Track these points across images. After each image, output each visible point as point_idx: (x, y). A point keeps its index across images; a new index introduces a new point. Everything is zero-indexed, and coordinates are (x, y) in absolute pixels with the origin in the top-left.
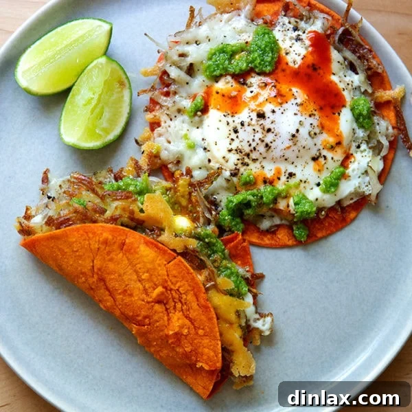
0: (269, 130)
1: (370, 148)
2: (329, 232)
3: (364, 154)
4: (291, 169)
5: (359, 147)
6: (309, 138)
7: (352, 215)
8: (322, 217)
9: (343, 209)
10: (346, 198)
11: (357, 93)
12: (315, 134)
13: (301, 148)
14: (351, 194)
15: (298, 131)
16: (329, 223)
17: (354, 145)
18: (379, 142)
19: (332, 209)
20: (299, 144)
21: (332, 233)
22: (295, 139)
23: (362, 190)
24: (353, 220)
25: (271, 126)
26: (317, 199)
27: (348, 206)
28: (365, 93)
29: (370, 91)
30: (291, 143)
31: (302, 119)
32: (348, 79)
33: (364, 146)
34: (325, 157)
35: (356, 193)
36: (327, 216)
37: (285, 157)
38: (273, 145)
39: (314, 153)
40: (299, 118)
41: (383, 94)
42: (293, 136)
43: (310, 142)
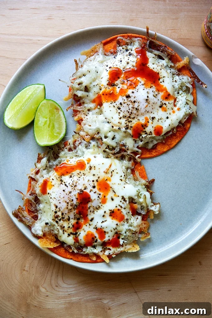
0: (135, 102)
1: (184, 92)
2: (181, 138)
3: (182, 95)
4: (152, 115)
5: (178, 93)
6: (154, 98)
7: (188, 126)
8: (175, 132)
9: (183, 124)
10: (182, 119)
11: (168, 68)
12: (156, 95)
13: (153, 104)
14: (184, 116)
15: (148, 97)
16: (179, 134)
17: (176, 93)
18: (187, 87)
19: (178, 127)
20: (151, 103)
21: (183, 138)
22: (148, 101)
23: (188, 112)
24: (189, 128)
25: (135, 100)
26: (169, 125)
27: (185, 122)
28: (171, 67)
29: (173, 65)
30: (147, 104)
31: (148, 90)
32: (161, 64)
33: (181, 92)
34: (165, 104)
35: (186, 115)
36: (177, 131)
37: (147, 111)
38: (139, 108)
39: (159, 104)
40: (146, 90)
41: (179, 64)
42: (147, 100)
43: (155, 100)
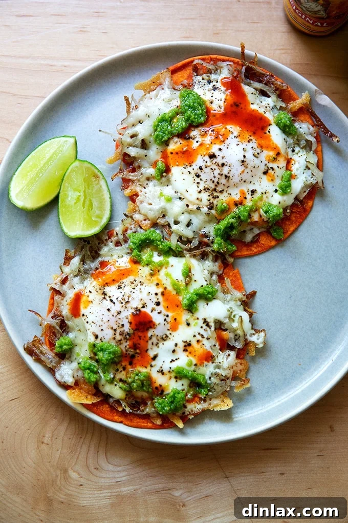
0: (223, 165)
1: (302, 148)
2: (298, 224)
3: (299, 154)
4: (252, 187)
5: (293, 151)
6: (255, 158)
7: (310, 204)
8: (288, 215)
9: (301, 202)
10: (300, 192)
11: (276, 110)
12: (258, 154)
13: (252, 169)
14: (303, 188)
15: (244, 156)
16: (295, 217)
17: (289, 150)
18: (307, 141)
19: (293, 205)
20: (249, 166)
21: (300, 224)
22: (245, 164)
23: (309, 182)
24: (311, 208)
25: (224, 161)
26: (280, 203)
27: (304, 198)
28: (281, 108)
29: (284, 105)
30: (243, 168)
31: (244, 146)
32: (264, 103)
33: (297, 149)
34: (272, 168)
35: (306, 186)
36: (292, 212)
37: (244, 180)
38: (231, 175)
39: (263, 168)
40: (241, 147)
41: (294, 104)
42: (243, 161)
43: (257, 162)
